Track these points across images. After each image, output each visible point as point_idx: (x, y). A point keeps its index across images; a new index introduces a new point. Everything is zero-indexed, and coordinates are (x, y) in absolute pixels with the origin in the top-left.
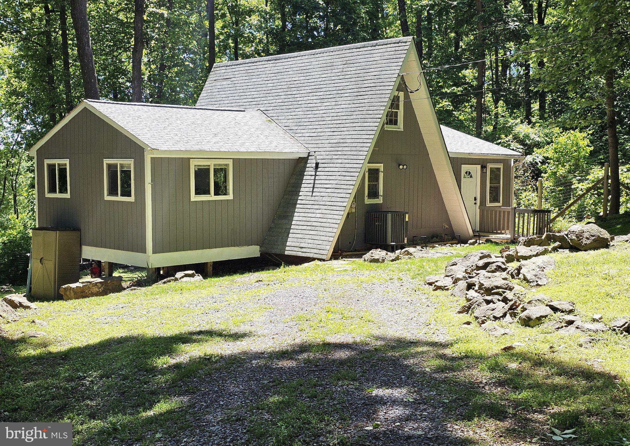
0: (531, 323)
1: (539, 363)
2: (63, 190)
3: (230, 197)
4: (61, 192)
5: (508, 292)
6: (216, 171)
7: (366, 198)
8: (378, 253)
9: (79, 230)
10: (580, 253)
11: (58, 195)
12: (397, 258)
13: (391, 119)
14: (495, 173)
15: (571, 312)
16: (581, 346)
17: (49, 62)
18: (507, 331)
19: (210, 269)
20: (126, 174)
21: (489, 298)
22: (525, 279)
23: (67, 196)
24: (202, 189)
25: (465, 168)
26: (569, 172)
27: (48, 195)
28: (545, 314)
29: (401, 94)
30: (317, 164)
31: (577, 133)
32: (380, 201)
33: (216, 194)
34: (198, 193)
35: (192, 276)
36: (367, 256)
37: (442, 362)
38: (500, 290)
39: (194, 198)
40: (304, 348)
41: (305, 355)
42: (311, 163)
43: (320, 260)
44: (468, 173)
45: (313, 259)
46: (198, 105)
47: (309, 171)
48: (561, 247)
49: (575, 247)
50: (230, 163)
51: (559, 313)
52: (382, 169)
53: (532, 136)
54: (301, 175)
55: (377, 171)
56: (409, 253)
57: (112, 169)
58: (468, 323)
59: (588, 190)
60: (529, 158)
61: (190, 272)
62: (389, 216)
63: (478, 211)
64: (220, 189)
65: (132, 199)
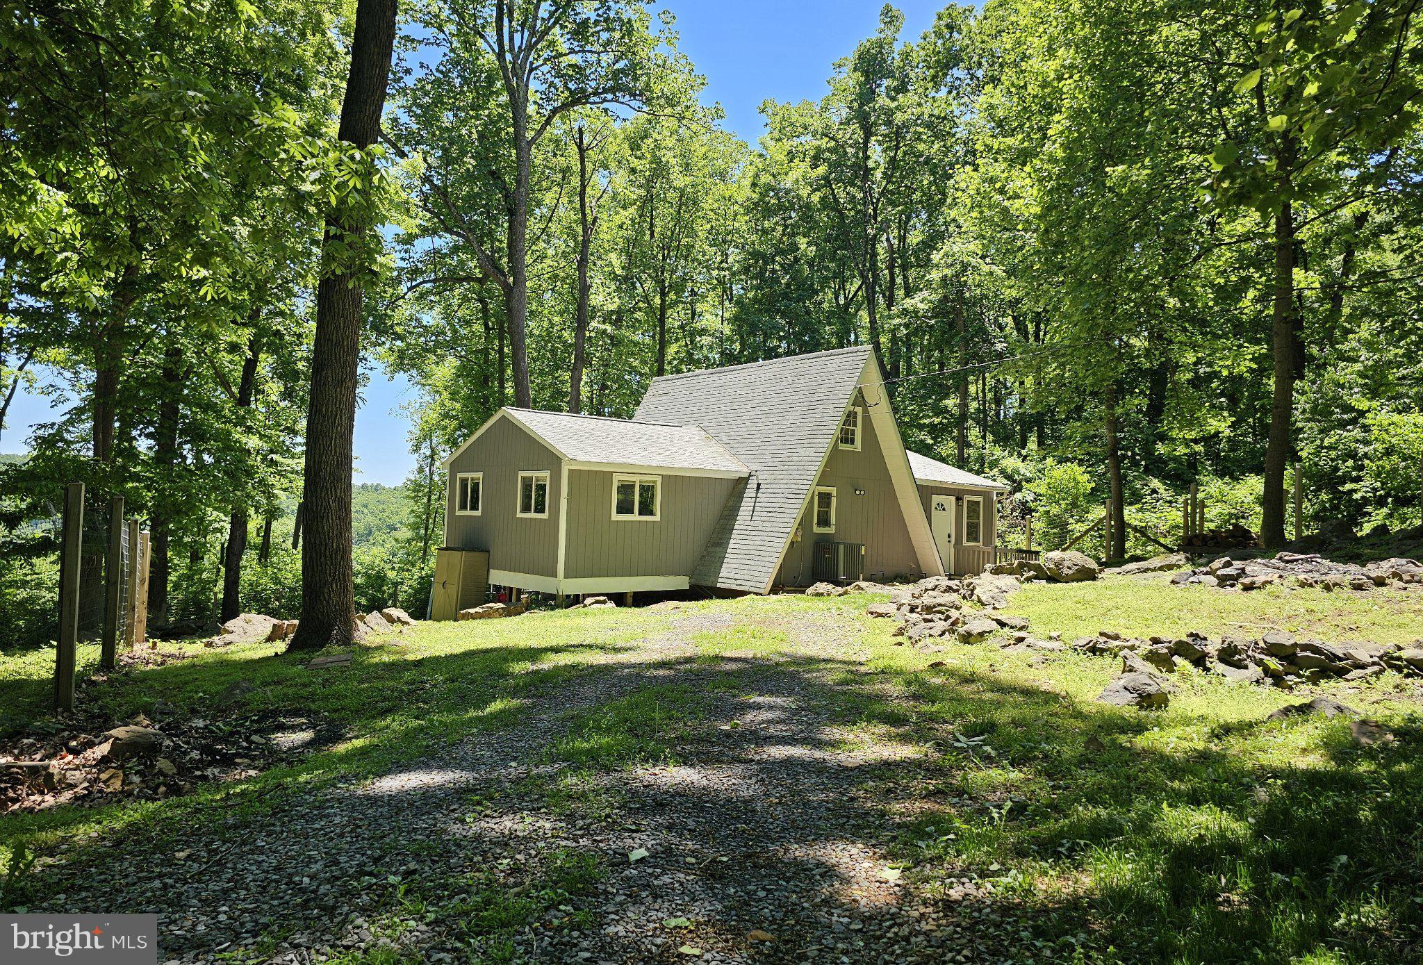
0: (971, 639)
1: (970, 679)
2: (474, 507)
3: (657, 518)
4: (472, 509)
5: (953, 610)
6: (642, 487)
7: (815, 526)
8: (822, 587)
9: (488, 552)
10: (1059, 585)
11: (469, 512)
12: (846, 593)
13: (847, 438)
14: (973, 506)
15: (1022, 628)
16: (1030, 666)
17: (484, 381)
18: (940, 648)
19: (630, 600)
20: (541, 488)
21: (929, 617)
22: (979, 601)
23: (478, 513)
24: (625, 508)
25: (936, 499)
26: (1066, 511)
27: (458, 513)
28: (988, 629)
29: (859, 410)
30: (759, 485)
31: (1075, 467)
32: (831, 530)
33: (640, 514)
34: (619, 511)
35: (604, 602)
36: (810, 590)
37: (850, 676)
38: (943, 609)
39: (615, 517)
40: (689, 660)
41: (688, 666)
42: (752, 484)
43: (757, 594)
44: (941, 506)
45: (749, 593)
46: (634, 420)
47: (750, 492)
48: (1036, 577)
49: (1053, 579)
50: (659, 480)
51: (1006, 629)
52: (834, 493)
53: (1022, 471)
54: (741, 497)
55: (829, 495)
56: (860, 588)
57: (527, 484)
58: (900, 644)
59: (1087, 531)
60: (1018, 496)
61: (602, 598)
62: (841, 547)
63: (952, 550)
64: (646, 509)
65: (545, 516)
